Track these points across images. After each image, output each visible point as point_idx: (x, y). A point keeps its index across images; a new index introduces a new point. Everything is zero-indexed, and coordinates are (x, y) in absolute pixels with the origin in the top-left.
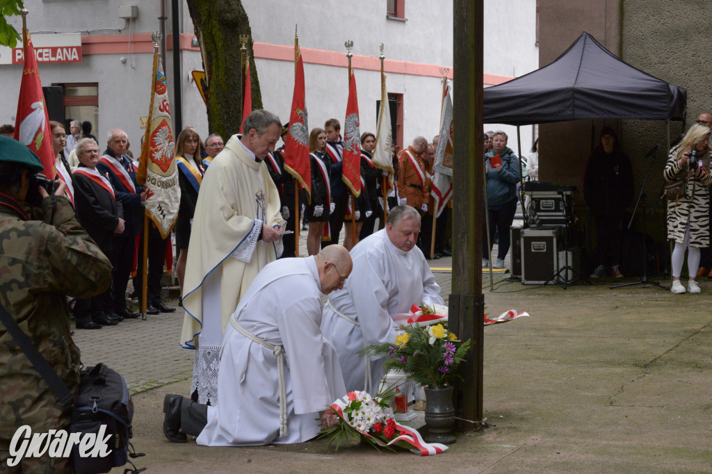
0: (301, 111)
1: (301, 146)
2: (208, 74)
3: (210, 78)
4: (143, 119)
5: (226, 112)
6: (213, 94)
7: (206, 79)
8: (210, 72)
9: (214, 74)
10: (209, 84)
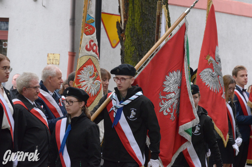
0: (211, 58)
1: (211, 91)
2: (124, 18)
3: (125, 22)
4: (50, 55)
5: (139, 54)
6: (128, 37)
7: (121, 22)
8: (126, 16)
9: (129, 18)
10: (124, 27)
